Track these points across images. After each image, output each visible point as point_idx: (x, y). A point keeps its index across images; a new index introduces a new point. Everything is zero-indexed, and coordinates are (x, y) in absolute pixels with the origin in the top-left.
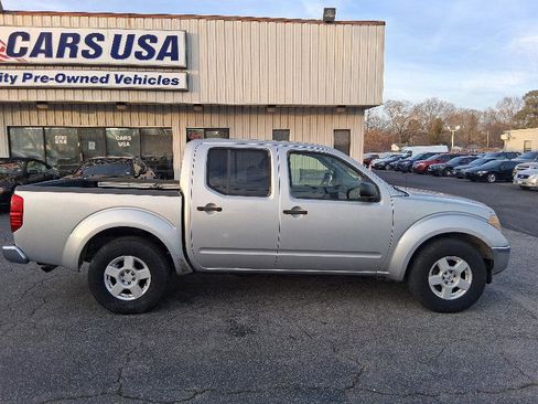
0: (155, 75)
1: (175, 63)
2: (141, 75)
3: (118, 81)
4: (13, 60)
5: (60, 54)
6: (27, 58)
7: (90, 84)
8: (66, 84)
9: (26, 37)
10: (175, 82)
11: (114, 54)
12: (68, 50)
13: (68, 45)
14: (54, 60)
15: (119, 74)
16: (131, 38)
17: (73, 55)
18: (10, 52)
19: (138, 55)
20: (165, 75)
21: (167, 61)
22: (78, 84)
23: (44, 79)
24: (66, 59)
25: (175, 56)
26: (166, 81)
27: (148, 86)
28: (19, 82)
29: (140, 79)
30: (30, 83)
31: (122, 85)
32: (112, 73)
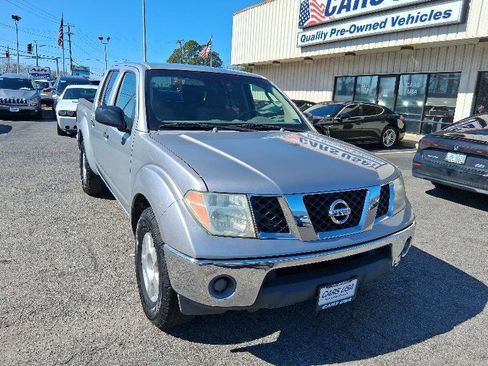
0: (427, 10)
2: (415, 13)
3: (393, 24)
4: (327, 19)
5: (355, 7)
6: (336, 16)
7: (372, 31)
8: (356, 34)
10: (448, 14)
14: (352, 13)
15: (395, 15)
17: (364, 4)
18: (327, 14)
20: (438, 8)
22: (364, 33)
23: (343, 32)
24: (360, 10)
26: (437, 16)
27: (419, 24)
28: (328, 39)
29: (413, 17)
30: (334, 37)
31: (397, 27)
32: (389, 17)
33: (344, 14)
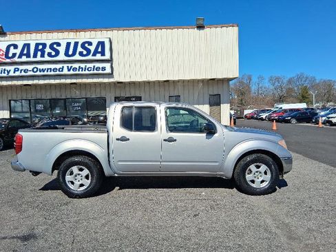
0: (91, 65)
1: (103, 58)
2: (83, 65)
3: (69, 70)
5: (35, 56)
6: (16, 59)
7: (52, 73)
8: (38, 73)
9: (16, 47)
10: (104, 69)
11: (67, 54)
12: (39, 53)
13: (40, 50)
14: (32, 59)
15: (70, 65)
16: (76, 44)
17: (42, 56)
18: (7, 56)
19: (81, 54)
20: (97, 65)
21: (99, 57)
22: (45, 73)
23: (26, 71)
24: (39, 58)
25: (103, 53)
26: (98, 69)
27: (87, 72)
28: (12, 74)
29: (82, 68)
30: (17, 73)
31: (72, 72)
32: (65, 66)
33: (24, 59)
